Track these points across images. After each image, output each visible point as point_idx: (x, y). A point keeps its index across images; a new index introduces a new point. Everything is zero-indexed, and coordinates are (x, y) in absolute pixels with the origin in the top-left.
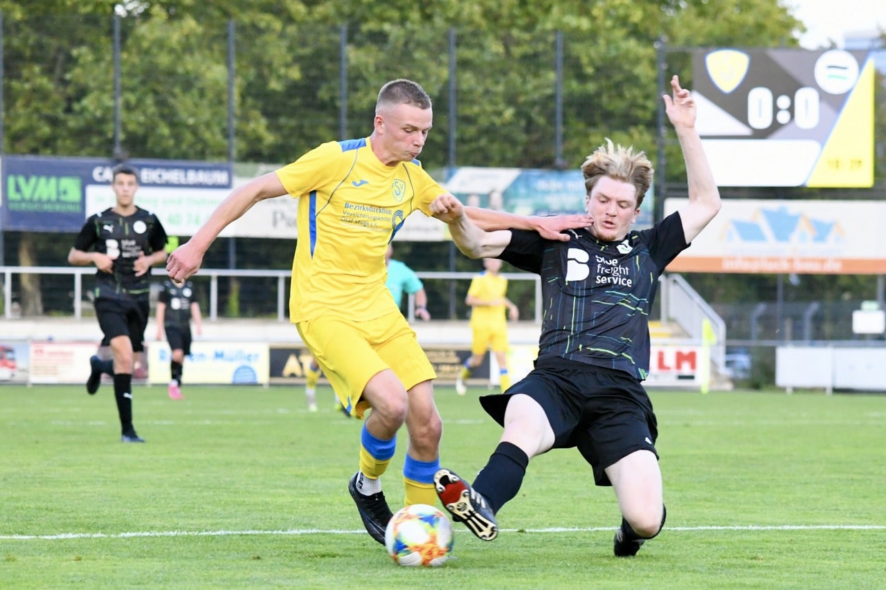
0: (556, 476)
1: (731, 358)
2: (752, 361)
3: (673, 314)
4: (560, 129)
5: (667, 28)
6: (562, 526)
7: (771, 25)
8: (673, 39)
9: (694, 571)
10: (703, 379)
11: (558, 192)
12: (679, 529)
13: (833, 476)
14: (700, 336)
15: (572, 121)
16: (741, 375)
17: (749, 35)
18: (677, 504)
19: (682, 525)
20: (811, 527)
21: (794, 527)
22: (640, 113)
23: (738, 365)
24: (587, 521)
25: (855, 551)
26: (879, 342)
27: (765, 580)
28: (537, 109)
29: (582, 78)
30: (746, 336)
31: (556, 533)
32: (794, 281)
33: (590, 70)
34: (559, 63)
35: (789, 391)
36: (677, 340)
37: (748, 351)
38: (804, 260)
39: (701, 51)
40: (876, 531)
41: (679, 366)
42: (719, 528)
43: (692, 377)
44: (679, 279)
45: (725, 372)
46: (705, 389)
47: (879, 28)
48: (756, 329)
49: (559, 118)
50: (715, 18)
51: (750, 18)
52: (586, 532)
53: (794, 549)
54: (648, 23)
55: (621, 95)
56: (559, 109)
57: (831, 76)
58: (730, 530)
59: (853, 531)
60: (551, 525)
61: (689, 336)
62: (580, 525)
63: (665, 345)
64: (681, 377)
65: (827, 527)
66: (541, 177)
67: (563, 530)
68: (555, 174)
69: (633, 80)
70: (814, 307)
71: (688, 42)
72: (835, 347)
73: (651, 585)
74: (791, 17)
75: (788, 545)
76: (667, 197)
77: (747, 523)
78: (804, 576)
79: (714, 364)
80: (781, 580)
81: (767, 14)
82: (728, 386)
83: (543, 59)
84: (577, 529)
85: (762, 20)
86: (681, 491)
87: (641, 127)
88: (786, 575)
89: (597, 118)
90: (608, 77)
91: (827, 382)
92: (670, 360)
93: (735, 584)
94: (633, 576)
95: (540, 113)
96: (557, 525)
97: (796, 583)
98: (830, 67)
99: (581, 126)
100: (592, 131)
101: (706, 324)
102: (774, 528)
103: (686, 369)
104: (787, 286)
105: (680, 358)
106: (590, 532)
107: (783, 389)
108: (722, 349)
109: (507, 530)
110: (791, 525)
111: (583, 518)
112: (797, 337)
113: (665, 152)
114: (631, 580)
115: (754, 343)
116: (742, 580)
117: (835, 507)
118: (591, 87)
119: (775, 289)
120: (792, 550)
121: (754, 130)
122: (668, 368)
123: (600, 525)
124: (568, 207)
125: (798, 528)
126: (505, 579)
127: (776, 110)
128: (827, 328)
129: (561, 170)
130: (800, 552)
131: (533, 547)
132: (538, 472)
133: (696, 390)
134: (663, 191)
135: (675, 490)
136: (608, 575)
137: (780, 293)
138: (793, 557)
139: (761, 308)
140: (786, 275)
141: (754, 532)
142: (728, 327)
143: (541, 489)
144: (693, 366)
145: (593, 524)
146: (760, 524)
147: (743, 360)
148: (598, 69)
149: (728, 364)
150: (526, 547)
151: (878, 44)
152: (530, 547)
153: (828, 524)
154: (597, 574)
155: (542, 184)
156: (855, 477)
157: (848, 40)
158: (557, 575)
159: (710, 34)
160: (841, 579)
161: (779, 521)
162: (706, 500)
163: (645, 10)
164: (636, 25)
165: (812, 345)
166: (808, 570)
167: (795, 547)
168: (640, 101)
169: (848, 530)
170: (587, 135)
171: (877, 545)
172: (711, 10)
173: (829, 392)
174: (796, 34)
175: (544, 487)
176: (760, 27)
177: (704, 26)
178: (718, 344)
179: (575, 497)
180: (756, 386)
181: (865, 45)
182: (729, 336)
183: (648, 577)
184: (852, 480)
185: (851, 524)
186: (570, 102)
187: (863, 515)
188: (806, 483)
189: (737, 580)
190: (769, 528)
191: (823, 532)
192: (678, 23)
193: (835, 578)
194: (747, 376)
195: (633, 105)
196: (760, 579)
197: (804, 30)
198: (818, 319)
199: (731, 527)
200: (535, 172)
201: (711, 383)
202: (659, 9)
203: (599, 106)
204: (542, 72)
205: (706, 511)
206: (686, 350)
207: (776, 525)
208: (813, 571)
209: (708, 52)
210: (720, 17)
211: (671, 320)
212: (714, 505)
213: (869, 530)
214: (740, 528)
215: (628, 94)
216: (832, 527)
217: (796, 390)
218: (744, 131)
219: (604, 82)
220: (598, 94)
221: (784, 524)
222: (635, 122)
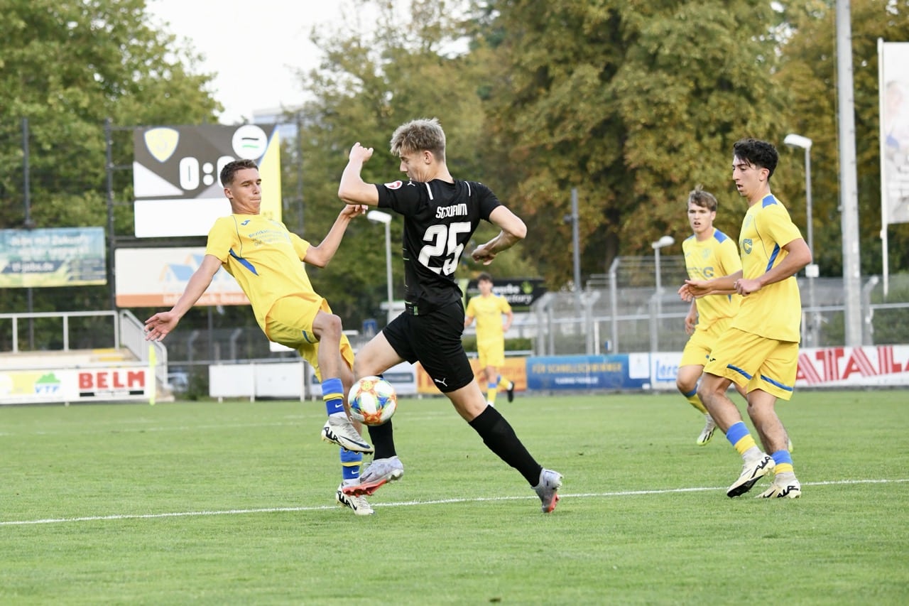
0: (42, 477)
1: (172, 375)
2: (189, 378)
3: (123, 342)
4: (28, 195)
5: (111, 111)
6: (51, 518)
7: (195, 107)
8: (116, 121)
9: (162, 550)
10: (150, 394)
11: (28, 246)
12: (147, 516)
13: (265, 468)
14: (147, 360)
15: (38, 189)
16: (180, 389)
17: (177, 115)
18: (143, 497)
19: (149, 513)
20: (253, 511)
21: (239, 511)
22: (92, 179)
23: (178, 381)
24: (72, 513)
25: (290, 529)
26: (292, 359)
27: (221, 555)
28: (8, 179)
29: (43, 153)
30: (185, 358)
31: (47, 524)
32: (221, 311)
33: (48, 147)
34: (26, 142)
35: (220, 400)
36: (129, 363)
37: (185, 369)
38: (228, 295)
39: (140, 129)
40: (306, 511)
41: (130, 384)
42: (179, 514)
43: (141, 393)
44: (128, 313)
45: (168, 387)
46: (152, 402)
47: (282, 106)
48: (192, 351)
49: (27, 187)
50: (149, 102)
51: (176, 101)
52: (70, 522)
53: (242, 529)
54: (94, 108)
55: (75, 166)
56: (27, 180)
57: (245, 146)
58: (188, 516)
59: (287, 512)
60: (41, 518)
61: (139, 360)
62: (66, 517)
63: (119, 367)
64: (132, 393)
65: (266, 510)
66: (14, 234)
67: (52, 521)
68: (25, 232)
69: (85, 153)
70: (238, 332)
71: (128, 123)
72: (256, 363)
73: (129, 563)
74: (211, 100)
75: (236, 526)
76: (116, 248)
77: (202, 509)
78: (252, 550)
79: (159, 381)
80: (233, 555)
81: (191, 98)
82: (171, 399)
83: (11, 139)
84: (63, 520)
85: (187, 103)
86: (145, 485)
87: (93, 192)
88: (237, 550)
89: (57, 185)
90: (64, 152)
91: (251, 392)
92: (123, 379)
93: (197, 560)
94: (113, 556)
95: (10, 183)
96: (47, 517)
97: (245, 556)
98: (243, 139)
99: (45, 193)
100: (53, 196)
101: (152, 348)
102: (223, 512)
103: (136, 386)
104: (216, 316)
105: (132, 377)
106: (75, 522)
107: (215, 399)
108: (165, 369)
109: (7, 523)
110: (236, 510)
111: (68, 510)
112: (225, 357)
113: (113, 210)
114: (112, 560)
115: (190, 363)
116: (202, 556)
117: (270, 494)
118: (51, 160)
119: (206, 318)
120: (240, 530)
121: (185, 191)
122: (122, 386)
123: (81, 516)
124: (37, 259)
125: (242, 511)
126: (9, 563)
127: (202, 174)
128: (249, 349)
129: (29, 229)
130: (246, 531)
131: (30, 536)
132: (26, 475)
133: (146, 403)
134: (113, 242)
135: (140, 485)
136: (92, 556)
137: (210, 321)
138: (241, 536)
139: (196, 334)
140: (215, 307)
141: (207, 517)
142: (169, 350)
143: (31, 489)
144: (142, 384)
145: (76, 515)
146: (212, 510)
147: (182, 377)
148: (54, 146)
149: (170, 380)
150: (24, 536)
151: (282, 119)
152: (27, 536)
153: (266, 508)
154: (84, 555)
155: (15, 241)
156: (283, 468)
157: (256, 117)
158: (51, 558)
159: (145, 115)
160: (281, 552)
161: (227, 506)
162: (166, 492)
163: (91, 98)
164: (85, 109)
165: (238, 363)
166: (254, 545)
167: (242, 527)
168: (92, 170)
169: (284, 512)
170: (49, 200)
171: (308, 523)
172: (146, 96)
173: (252, 400)
174: (216, 113)
175: (33, 487)
176: (186, 109)
177: (141, 108)
178: (162, 364)
179: (59, 493)
180: (193, 398)
181: (271, 120)
182: (169, 359)
183: (125, 556)
184: (282, 471)
185: (285, 507)
186: (35, 173)
187: (294, 499)
188: (244, 475)
189: (199, 556)
190: (219, 512)
191: (263, 515)
192: (119, 107)
193: (277, 551)
194: (186, 389)
195: (85, 172)
196: (216, 554)
197: (222, 110)
198: (241, 342)
199: (188, 513)
200: (10, 231)
201: (157, 397)
202: (105, 96)
203: (59, 176)
204: (12, 149)
205: (167, 501)
206: (136, 371)
207: (224, 510)
208: (258, 546)
209: (146, 130)
210: (153, 101)
211: (122, 347)
212: (172, 495)
213: (301, 511)
214: (196, 513)
215: (81, 166)
216: (269, 510)
217: (226, 399)
218: (178, 192)
219: (60, 156)
220: (57, 166)
221: (231, 509)
222: (88, 187)
